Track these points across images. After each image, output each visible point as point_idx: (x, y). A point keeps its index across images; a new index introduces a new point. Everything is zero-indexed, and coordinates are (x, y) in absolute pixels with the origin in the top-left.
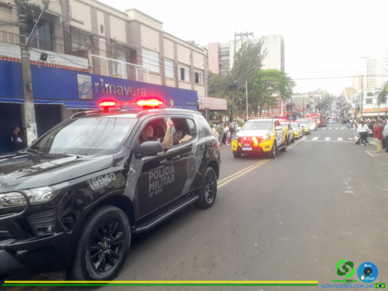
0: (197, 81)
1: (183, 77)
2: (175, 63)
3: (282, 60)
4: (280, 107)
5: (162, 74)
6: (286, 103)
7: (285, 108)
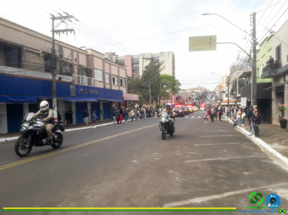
0: (121, 85)
1: (114, 83)
2: (110, 75)
3: (173, 68)
4: (172, 99)
5: (104, 82)
6: (175, 96)
7: (175, 99)
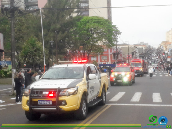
6: (113, 51)
7: (113, 55)
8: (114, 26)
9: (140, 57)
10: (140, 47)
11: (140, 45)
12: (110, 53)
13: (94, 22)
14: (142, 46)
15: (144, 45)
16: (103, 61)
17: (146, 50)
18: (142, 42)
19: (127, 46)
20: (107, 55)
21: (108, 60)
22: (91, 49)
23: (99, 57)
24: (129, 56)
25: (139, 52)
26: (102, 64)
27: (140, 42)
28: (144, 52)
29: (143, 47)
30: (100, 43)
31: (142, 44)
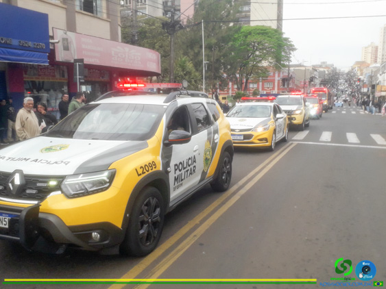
0: (88, 7)
6: (281, 75)
7: (281, 82)
8: (286, 39)
9: (320, 84)
10: (322, 69)
11: (321, 66)
12: (277, 78)
13: (259, 34)
14: (324, 68)
15: (327, 67)
16: (266, 90)
17: (330, 74)
18: (324, 63)
19: (303, 68)
20: (273, 81)
21: (273, 89)
22: (251, 73)
23: (261, 83)
24: (305, 83)
25: (319, 77)
26: (265, 93)
27: (322, 63)
28: (327, 77)
29: (326, 70)
30: (265, 64)
31: (323, 65)
